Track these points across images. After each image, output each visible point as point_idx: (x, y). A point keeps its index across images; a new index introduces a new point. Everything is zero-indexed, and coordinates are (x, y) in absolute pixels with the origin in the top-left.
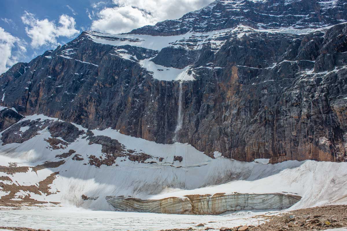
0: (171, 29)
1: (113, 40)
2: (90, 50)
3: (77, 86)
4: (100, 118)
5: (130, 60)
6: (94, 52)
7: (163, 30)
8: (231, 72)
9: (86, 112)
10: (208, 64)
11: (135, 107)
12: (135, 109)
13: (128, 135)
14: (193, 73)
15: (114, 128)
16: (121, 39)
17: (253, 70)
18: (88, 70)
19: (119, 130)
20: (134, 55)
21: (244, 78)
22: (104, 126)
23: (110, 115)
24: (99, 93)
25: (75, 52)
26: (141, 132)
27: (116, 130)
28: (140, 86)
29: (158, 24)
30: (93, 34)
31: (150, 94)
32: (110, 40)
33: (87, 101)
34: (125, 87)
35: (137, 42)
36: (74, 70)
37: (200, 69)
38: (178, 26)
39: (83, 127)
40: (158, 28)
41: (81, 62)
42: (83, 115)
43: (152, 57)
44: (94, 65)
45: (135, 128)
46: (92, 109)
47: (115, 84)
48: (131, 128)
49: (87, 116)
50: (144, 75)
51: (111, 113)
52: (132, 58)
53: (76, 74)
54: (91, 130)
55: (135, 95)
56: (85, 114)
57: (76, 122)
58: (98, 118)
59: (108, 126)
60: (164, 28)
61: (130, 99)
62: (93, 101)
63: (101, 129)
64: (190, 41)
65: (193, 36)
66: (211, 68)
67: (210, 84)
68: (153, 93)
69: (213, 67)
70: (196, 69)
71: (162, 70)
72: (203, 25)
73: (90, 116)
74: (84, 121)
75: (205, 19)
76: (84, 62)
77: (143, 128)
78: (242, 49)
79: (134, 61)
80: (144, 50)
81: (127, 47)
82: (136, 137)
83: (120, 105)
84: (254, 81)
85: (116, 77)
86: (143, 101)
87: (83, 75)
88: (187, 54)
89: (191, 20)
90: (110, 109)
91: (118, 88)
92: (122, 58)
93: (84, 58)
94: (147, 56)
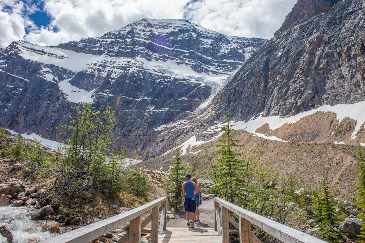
0: (92, 47)
1: (41, 54)
2: (20, 66)
3: (9, 97)
4: (28, 126)
5: (52, 82)
6: (23, 68)
7: (86, 48)
8: (116, 100)
9: (17, 121)
10: (105, 91)
11: (52, 120)
12: (53, 121)
13: (47, 138)
14: (94, 97)
15: (37, 134)
16: (49, 54)
17: (129, 100)
18: (19, 83)
19: (41, 135)
20: (56, 76)
21: (122, 105)
22: (30, 132)
23: (35, 124)
24: (27, 108)
25: (7, 65)
26: (55, 137)
27: (38, 135)
28: (57, 104)
29: (82, 41)
30: (23, 45)
31: (63, 111)
32: (39, 53)
33: (18, 113)
34: (47, 104)
35: (61, 59)
36: (6, 82)
37: (99, 94)
38: (98, 45)
39: (15, 131)
40: (81, 45)
41: (12, 75)
42: (15, 123)
43: (70, 78)
44: (24, 79)
45: (51, 134)
46: (21, 119)
47: (39, 100)
48: (49, 134)
49: (18, 124)
50: (61, 96)
51: (36, 123)
52: (54, 79)
53: (8, 86)
54: (21, 135)
55: (53, 111)
56: (16, 123)
57: (9, 128)
58: (26, 126)
59: (33, 132)
60: (87, 46)
61: (50, 113)
62: (23, 113)
63: (28, 134)
64: (101, 65)
65: (104, 60)
66: (107, 95)
67: (102, 107)
68: (65, 111)
69: (108, 94)
70: (97, 94)
71: (75, 91)
72: (116, 49)
73: (20, 124)
74: (15, 128)
75: (119, 42)
76: (15, 76)
77: (57, 134)
78: (127, 83)
79: (55, 82)
80: (65, 71)
81: (51, 66)
82: (52, 140)
83: (43, 117)
84: (128, 108)
85: (41, 95)
86: (59, 116)
87: (14, 88)
88: (95, 79)
89: (109, 40)
90: (35, 120)
91: (42, 104)
92: (46, 79)
93: (14, 72)
94: (66, 77)
